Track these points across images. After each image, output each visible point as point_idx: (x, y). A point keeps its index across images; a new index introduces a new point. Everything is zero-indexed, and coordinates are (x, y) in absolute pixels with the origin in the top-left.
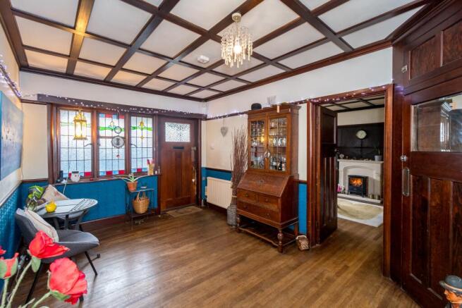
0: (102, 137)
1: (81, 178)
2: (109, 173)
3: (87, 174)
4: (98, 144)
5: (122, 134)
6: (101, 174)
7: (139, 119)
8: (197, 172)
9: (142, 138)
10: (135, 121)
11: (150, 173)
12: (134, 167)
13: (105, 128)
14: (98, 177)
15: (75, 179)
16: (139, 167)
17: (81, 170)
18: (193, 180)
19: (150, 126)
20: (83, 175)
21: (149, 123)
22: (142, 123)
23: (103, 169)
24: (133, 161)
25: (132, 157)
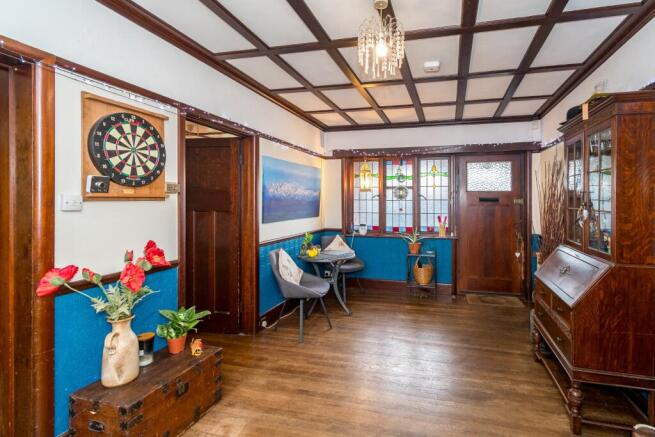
0: (388, 188)
1: (368, 231)
2: (396, 229)
3: (375, 228)
4: (385, 195)
5: (409, 183)
6: (387, 230)
7: (431, 163)
8: (525, 240)
9: (434, 187)
10: (425, 166)
11: (442, 235)
12: (423, 224)
13: (392, 177)
14: (385, 232)
15: (363, 232)
16: (431, 224)
17: (369, 223)
18: (518, 255)
19: (445, 169)
20: (371, 229)
21: (443, 165)
22: (434, 166)
23: (390, 224)
24: (423, 217)
25: (422, 211)
